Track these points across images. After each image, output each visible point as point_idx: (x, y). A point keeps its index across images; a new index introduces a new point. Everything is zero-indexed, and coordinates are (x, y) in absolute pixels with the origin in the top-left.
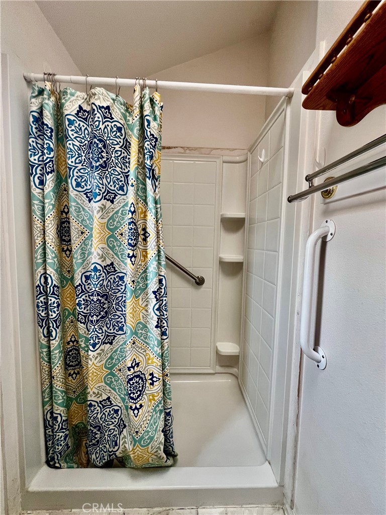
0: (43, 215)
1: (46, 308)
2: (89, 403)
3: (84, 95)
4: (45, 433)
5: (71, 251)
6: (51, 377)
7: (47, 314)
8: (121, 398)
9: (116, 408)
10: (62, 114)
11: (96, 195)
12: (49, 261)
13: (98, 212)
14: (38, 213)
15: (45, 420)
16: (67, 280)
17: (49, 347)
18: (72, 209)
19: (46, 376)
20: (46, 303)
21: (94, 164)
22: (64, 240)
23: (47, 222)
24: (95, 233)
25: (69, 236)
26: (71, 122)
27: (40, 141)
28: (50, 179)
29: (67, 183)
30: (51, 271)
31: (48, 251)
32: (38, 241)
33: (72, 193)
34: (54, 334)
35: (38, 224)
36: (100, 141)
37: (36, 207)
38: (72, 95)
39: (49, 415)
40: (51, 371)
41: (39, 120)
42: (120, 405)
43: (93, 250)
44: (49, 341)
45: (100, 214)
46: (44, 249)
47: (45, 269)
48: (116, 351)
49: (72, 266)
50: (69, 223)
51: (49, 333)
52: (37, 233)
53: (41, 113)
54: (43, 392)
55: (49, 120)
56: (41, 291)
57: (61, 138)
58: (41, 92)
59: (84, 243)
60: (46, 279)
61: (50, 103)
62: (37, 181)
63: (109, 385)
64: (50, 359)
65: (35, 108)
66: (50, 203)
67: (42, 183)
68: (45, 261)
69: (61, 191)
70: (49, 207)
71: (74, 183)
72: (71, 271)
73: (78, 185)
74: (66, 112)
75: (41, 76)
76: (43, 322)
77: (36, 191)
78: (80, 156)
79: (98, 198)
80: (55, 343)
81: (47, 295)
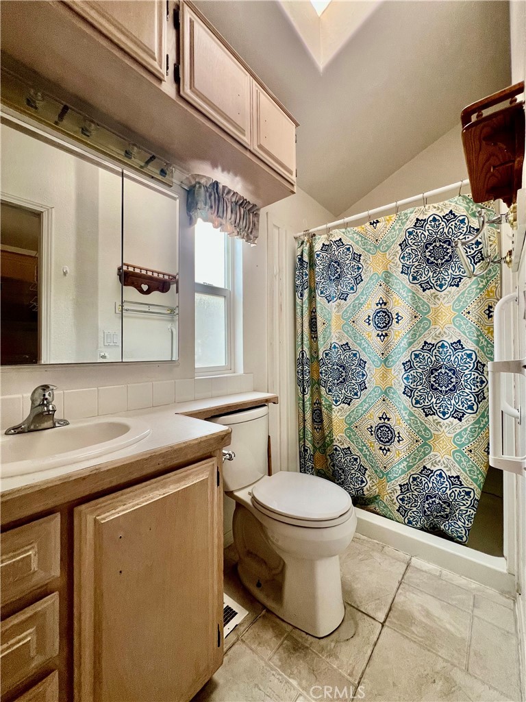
0: (302, 315)
1: (303, 374)
2: (334, 447)
3: (326, 236)
4: (300, 462)
5: (317, 338)
6: (304, 421)
7: (303, 377)
8: (359, 449)
9: (355, 457)
10: (313, 251)
11: (334, 297)
12: (305, 342)
13: (335, 308)
14: (300, 313)
15: (300, 452)
16: (314, 358)
17: (303, 401)
18: (318, 309)
19: (301, 419)
20: (302, 370)
21: (332, 278)
22: (312, 331)
23: (304, 318)
24: (333, 323)
25: (316, 327)
26: (318, 255)
27: (301, 271)
28: (306, 293)
29: (315, 293)
30: (306, 349)
31: (304, 335)
32: (299, 331)
33: (318, 298)
34: (307, 390)
35: (299, 320)
36: (335, 262)
37: (299, 311)
38: (319, 239)
39: (302, 449)
40: (304, 418)
41: (301, 260)
42: (358, 455)
43: (333, 334)
44: (303, 396)
45: (337, 309)
46: (302, 336)
47: (302, 348)
48: (353, 411)
49: (317, 348)
50: (316, 319)
51: (304, 390)
52: (299, 326)
53: (302, 255)
54: (299, 431)
55: (306, 259)
56: (299, 362)
57: (312, 265)
58: (302, 243)
59: (325, 330)
60: (303, 354)
61: (306, 248)
62: (299, 295)
63: (349, 437)
64: (304, 409)
65: (299, 253)
66: (306, 306)
67: (302, 295)
68: (302, 343)
69: (312, 298)
70: (305, 309)
71: (319, 292)
72: (317, 352)
73: (322, 293)
74: (315, 250)
75: (302, 233)
76: (300, 382)
77: (298, 301)
78: (323, 274)
79: (335, 299)
80: (307, 397)
81: (303, 365)
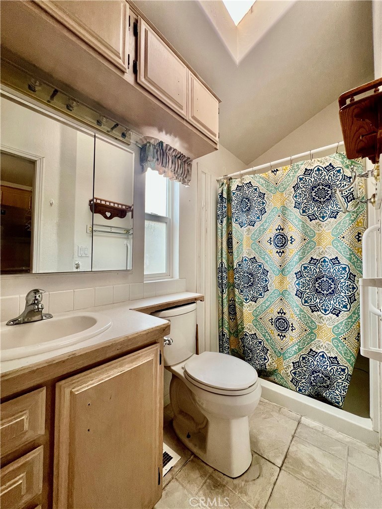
0: (222, 236)
1: (222, 279)
2: (245, 333)
3: (239, 180)
4: (219, 343)
5: (232, 253)
6: (223, 313)
7: (222, 281)
8: (263, 335)
9: (260, 341)
10: (230, 190)
11: (245, 224)
12: (223, 256)
13: (246, 232)
14: (220, 235)
15: (219, 336)
16: (231, 267)
17: (222, 299)
18: (233, 232)
19: (220, 312)
20: (222, 276)
21: (244, 210)
22: (229, 247)
23: (223, 239)
24: (244, 243)
25: (232, 245)
26: (234, 193)
27: (221, 205)
28: (225, 220)
29: (231, 220)
30: (224, 261)
31: (223, 251)
32: (220, 247)
33: (234, 224)
34: (225, 291)
35: (219, 240)
36: (246, 199)
37: (219, 233)
38: (235, 182)
39: (221, 334)
40: (223, 311)
41: (221, 196)
42: (262, 339)
43: (244, 250)
44: (222, 295)
45: (247, 232)
46: (222, 251)
47: (222, 260)
48: (258, 307)
49: (233, 260)
50: (232, 239)
51: (223, 291)
52: (219, 244)
53: (222, 193)
54: (219, 321)
55: (225, 196)
56: (220, 270)
57: (229, 200)
58: (222, 185)
59: (238, 247)
60: (222, 264)
61: (225, 188)
62: (220, 221)
63: (255, 326)
64: (222, 304)
65: (220, 192)
66: (225, 230)
67: (222, 222)
68: (222, 256)
69: (229, 224)
70: (224, 232)
71: (234, 220)
72: (232, 263)
73: (236, 220)
74: (232, 190)
75: (223, 177)
76: (220, 285)
77: (219, 226)
78: (237, 207)
79: (246, 225)
80: (225, 296)
81: (222, 272)
